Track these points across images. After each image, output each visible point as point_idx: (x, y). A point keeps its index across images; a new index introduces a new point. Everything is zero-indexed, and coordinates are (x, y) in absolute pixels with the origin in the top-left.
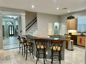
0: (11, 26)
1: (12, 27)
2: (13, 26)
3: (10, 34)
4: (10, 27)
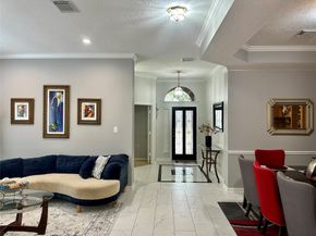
0: (184, 109)
1: (189, 114)
2: (194, 109)
3: (179, 151)
4: (179, 114)
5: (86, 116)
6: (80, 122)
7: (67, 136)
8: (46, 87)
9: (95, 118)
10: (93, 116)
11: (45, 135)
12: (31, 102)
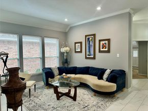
5: (103, 48)
6: (100, 51)
7: (94, 58)
8: (86, 36)
9: (107, 49)
10: (106, 48)
11: (86, 58)
12: (81, 43)
